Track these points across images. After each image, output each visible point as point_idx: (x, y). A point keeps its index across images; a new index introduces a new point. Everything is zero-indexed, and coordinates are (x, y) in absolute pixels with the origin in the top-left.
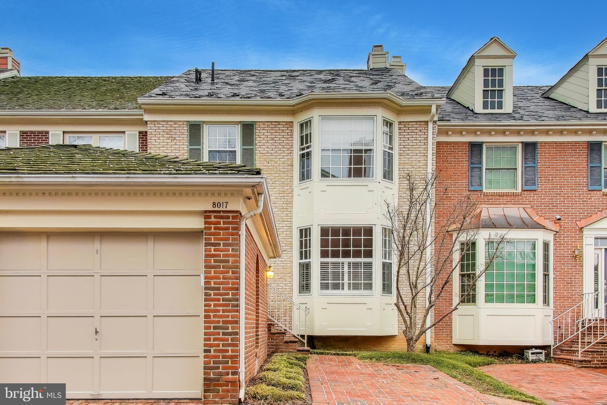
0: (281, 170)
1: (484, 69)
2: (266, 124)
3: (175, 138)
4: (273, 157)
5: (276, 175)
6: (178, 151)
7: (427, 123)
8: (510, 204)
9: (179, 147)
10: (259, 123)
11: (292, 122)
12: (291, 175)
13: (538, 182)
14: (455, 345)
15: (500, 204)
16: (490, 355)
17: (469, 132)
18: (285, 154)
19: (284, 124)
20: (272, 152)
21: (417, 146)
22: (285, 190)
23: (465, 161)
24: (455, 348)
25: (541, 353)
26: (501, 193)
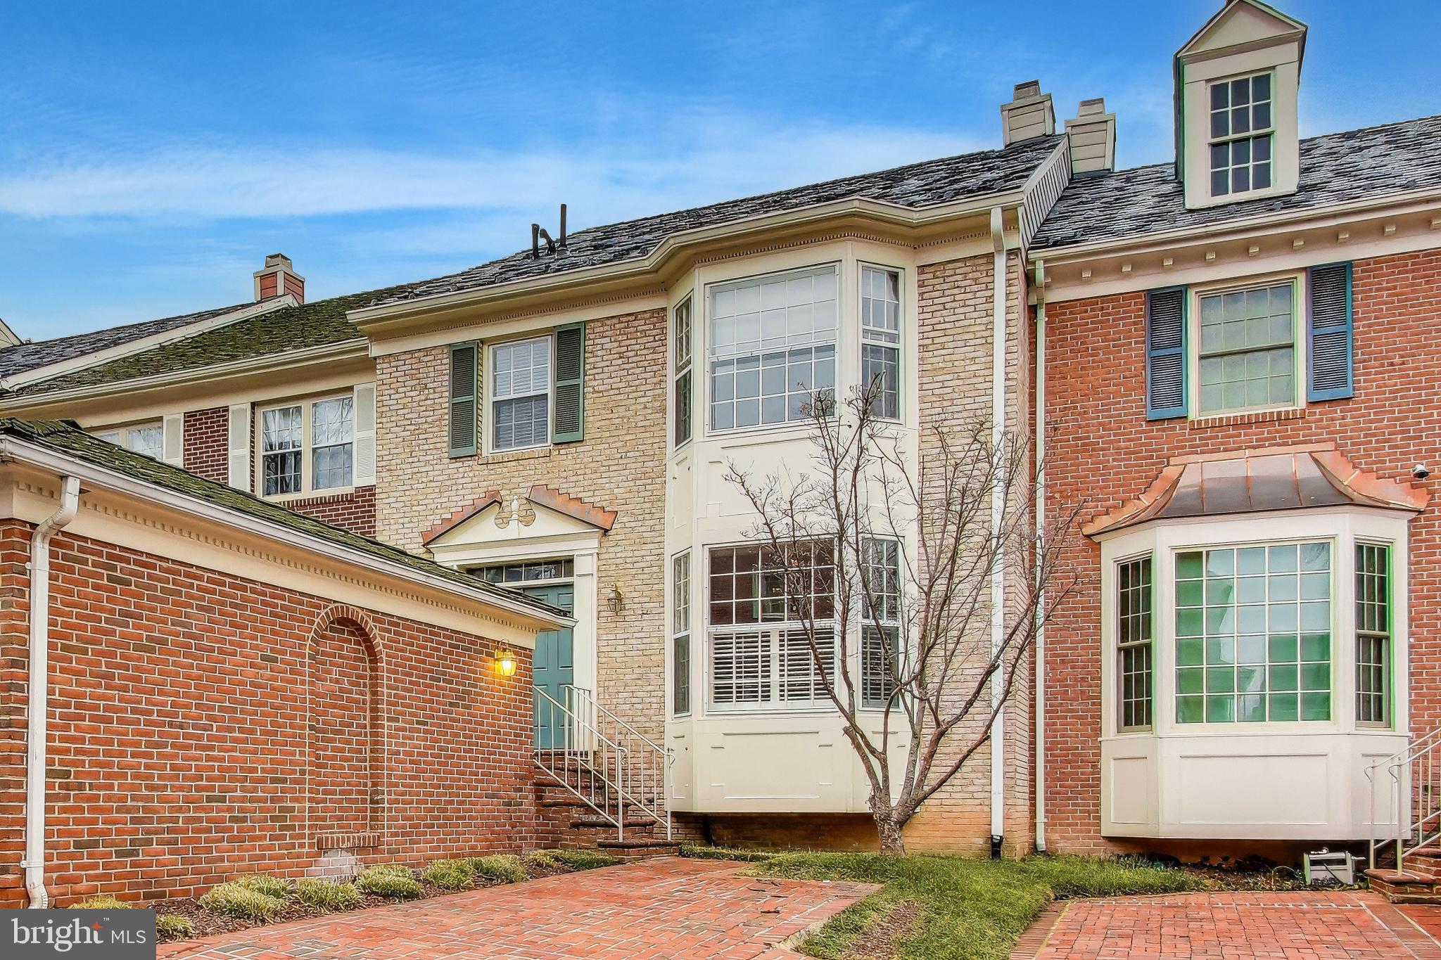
0: (640, 424)
1: (1214, 88)
2: (608, 322)
3: (426, 384)
4: (622, 397)
5: (628, 437)
6: (432, 413)
7: (990, 257)
8: (1270, 445)
9: (434, 403)
10: (592, 324)
11: (664, 309)
12: (662, 433)
13: (1354, 376)
14: (1111, 839)
15: (1240, 448)
16: (1211, 867)
17: (1139, 265)
18: (648, 387)
19: (648, 315)
20: (620, 385)
21: (966, 323)
22: (648, 470)
23: (1136, 343)
24: (1112, 848)
25: (1343, 862)
26: (1243, 417)
